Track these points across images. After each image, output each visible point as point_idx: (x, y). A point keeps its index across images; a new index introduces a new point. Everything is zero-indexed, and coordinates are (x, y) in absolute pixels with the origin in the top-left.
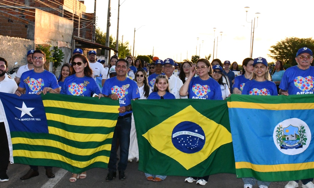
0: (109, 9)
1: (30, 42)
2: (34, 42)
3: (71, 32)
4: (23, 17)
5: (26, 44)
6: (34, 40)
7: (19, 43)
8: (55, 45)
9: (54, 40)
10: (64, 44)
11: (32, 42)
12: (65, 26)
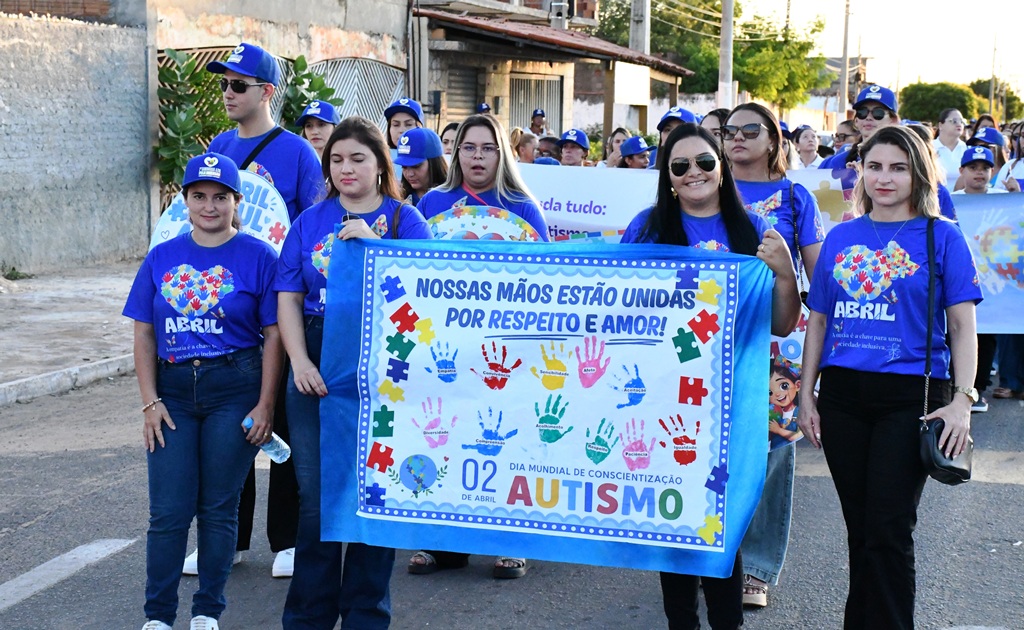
1: (118, 39)
2: (143, 39)
5: (85, 49)
6: (144, 25)
7: (39, 44)
8: (290, 48)
9: (284, 26)
10: (357, 42)
11: (130, 39)
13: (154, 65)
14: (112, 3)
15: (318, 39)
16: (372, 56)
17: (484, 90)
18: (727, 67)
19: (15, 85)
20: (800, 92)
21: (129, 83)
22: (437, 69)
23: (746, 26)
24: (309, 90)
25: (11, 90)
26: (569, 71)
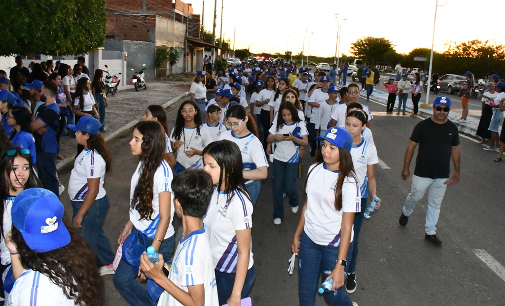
0: (215, 12)
1: (152, 45)
2: (155, 44)
3: (184, 34)
4: (146, 23)
5: (149, 46)
6: (155, 42)
7: (144, 46)
9: (171, 42)
10: (179, 44)
12: (179, 28)
13: (156, 49)
14: (150, 38)
15: (174, 44)
16: (180, 46)
17: (193, 52)
19: (141, 52)
21: (153, 52)
22: (188, 48)
24: (174, 52)
26: (204, 48)
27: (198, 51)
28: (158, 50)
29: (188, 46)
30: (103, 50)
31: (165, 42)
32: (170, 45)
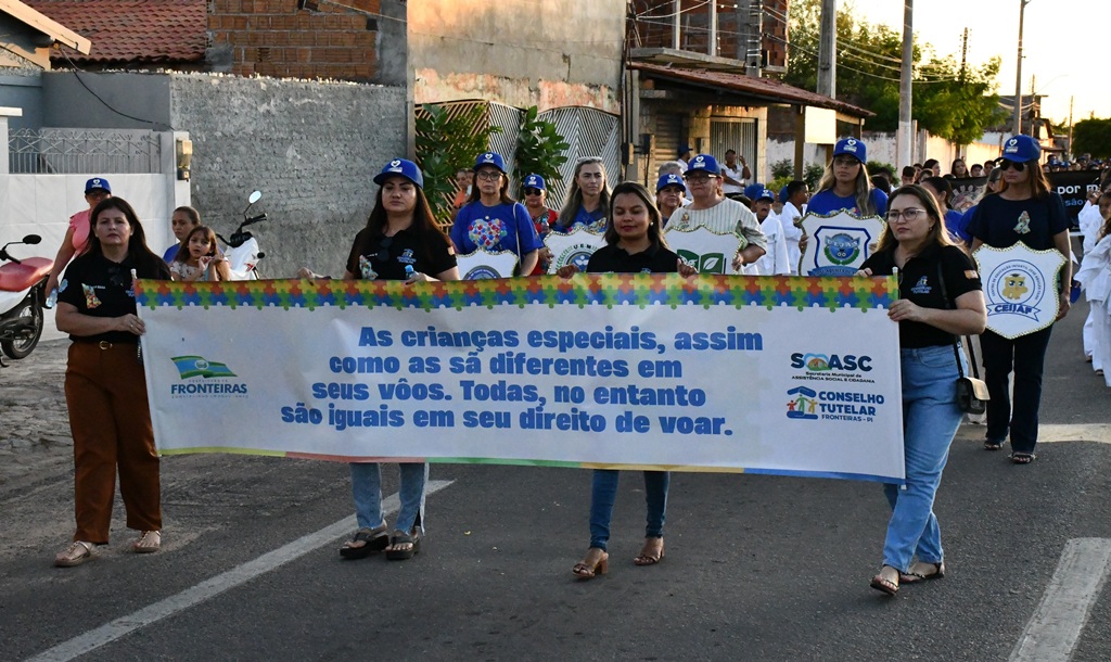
1: (386, 98)
2: (404, 95)
3: (614, 38)
5: (358, 105)
6: (405, 84)
7: (323, 103)
8: (522, 100)
9: (518, 81)
10: (578, 93)
11: (393, 95)
12: (577, 10)
13: (412, 117)
14: (379, 66)
15: (546, 91)
16: (591, 105)
17: (688, 133)
18: (907, 107)
19: (304, 137)
20: (976, 129)
21: (390, 133)
22: (646, 115)
23: (924, 70)
24: (541, 135)
25: (302, 142)
26: (762, 114)
27: (718, 128)
28: (422, 124)
29: (642, 99)
30: (12, 120)
31: (481, 81)
32: (506, 101)
